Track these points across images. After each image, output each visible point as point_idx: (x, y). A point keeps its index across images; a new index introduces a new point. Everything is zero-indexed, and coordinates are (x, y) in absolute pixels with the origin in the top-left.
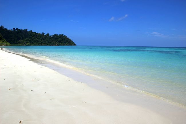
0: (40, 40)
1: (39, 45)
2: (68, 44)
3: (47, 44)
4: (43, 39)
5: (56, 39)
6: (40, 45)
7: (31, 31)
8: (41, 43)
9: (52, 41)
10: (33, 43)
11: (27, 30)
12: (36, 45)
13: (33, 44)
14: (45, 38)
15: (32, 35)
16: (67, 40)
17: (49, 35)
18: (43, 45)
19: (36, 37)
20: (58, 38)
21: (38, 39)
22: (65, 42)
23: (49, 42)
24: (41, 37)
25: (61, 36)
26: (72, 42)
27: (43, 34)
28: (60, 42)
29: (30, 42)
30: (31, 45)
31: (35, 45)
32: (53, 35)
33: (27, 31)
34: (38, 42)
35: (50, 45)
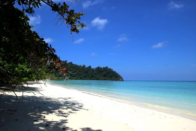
0: (82, 74)
1: (81, 79)
2: (115, 78)
3: (90, 78)
4: (85, 72)
5: (100, 72)
6: (83, 80)
7: (72, 63)
8: (84, 77)
9: (96, 75)
10: (73, 76)
11: (66, 61)
12: (78, 79)
13: (74, 78)
14: (88, 71)
15: (72, 68)
16: (113, 73)
17: (91, 67)
18: (86, 80)
19: (77, 70)
20: (103, 72)
21: (79, 71)
22: (111, 76)
23: (92, 76)
24: (83, 70)
25: (106, 69)
26: (119, 76)
27: (84, 66)
28: (105, 76)
29: (71, 76)
30: (72, 79)
31: (76, 79)
32: (96, 68)
33: (66, 63)
34: (80, 75)
35: (94, 80)
